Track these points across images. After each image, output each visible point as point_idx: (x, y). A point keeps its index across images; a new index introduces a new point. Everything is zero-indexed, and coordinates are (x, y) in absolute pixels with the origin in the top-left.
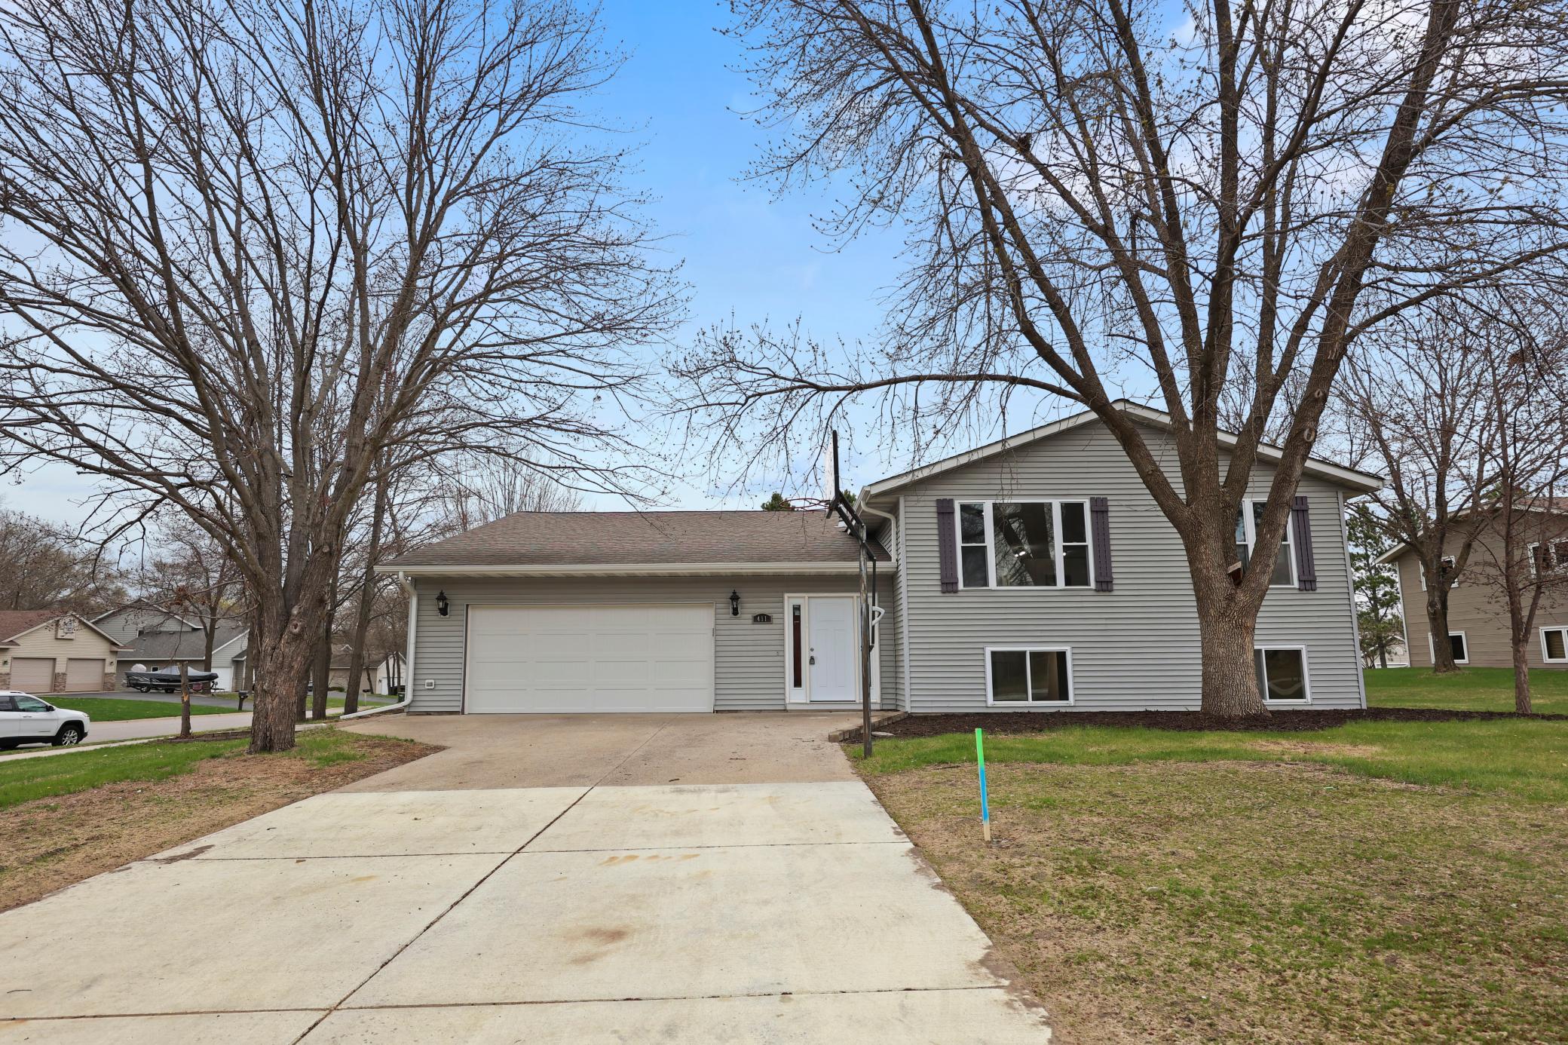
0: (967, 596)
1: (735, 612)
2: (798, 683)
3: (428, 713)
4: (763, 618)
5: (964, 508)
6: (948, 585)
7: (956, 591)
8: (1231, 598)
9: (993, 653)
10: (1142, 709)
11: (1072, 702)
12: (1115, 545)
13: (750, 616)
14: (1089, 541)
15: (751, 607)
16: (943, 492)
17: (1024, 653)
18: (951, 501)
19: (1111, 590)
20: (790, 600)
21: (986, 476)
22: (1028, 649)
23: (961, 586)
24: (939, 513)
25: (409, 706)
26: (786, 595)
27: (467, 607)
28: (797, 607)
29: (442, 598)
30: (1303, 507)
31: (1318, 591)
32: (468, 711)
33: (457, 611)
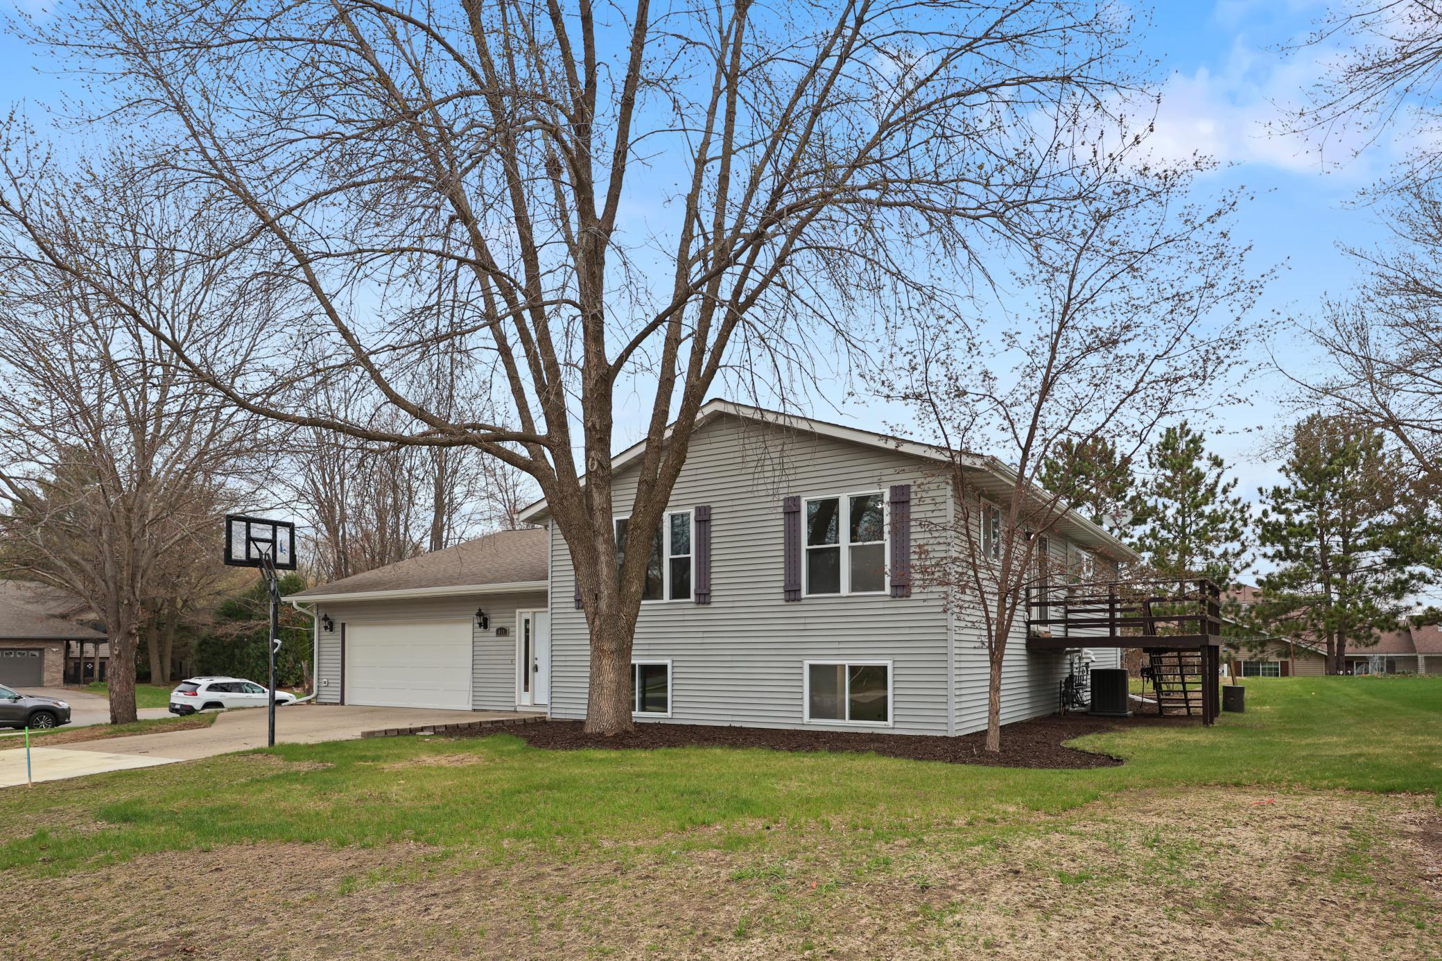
1: (483, 625)
2: (526, 688)
3: (326, 704)
4: (502, 632)
10: (727, 724)
11: (670, 715)
12: (716, 554)
13: (495, 630)
14: (692, 555)
15: (495, 624)
19: (709, 603)
20: (523, 614)
22: (638, 662)
25: (316, 697)
26: (522, 610)
27: (343, 625)
28: (527, 621)
29: (326, 618)
30: (903, 499)
31: (913, 597)
32: (346, 702)
33: (338, 628)
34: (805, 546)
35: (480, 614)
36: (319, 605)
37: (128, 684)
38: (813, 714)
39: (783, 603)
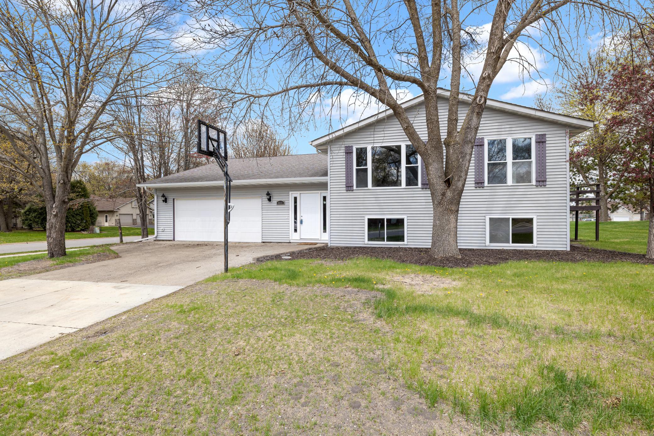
0: (358, 193)
1: (270, 200)
2: (296, 230)
3: (162, 241)
4: (281, 203)
5: (357, 150)
6: (349, 187)
7: (352, 190)
8: (444, 194)
11: (407, 243)
13: (276, 202)
14: (419, 164)
15: (275, 199)
16: (348, 142)
17: (384, 219)
18: (352, 147)
20: (293, 194)
21: (368, 133)
22: (386, 217)
23: (355, 187)
24: (346, 153)
25: (156, 237)
26: (290, 193)
27: (174, 199)
28: (295, 199)
29: (163, 196)
30: (543, 140)
31: (547, 186)
32: (176, 240)
33: (170, 201)
34: (486, 161)
35: (268, 194)
36: (157, 190)
37: (62, 232)
38: (491, 241)
39: (474, 188)
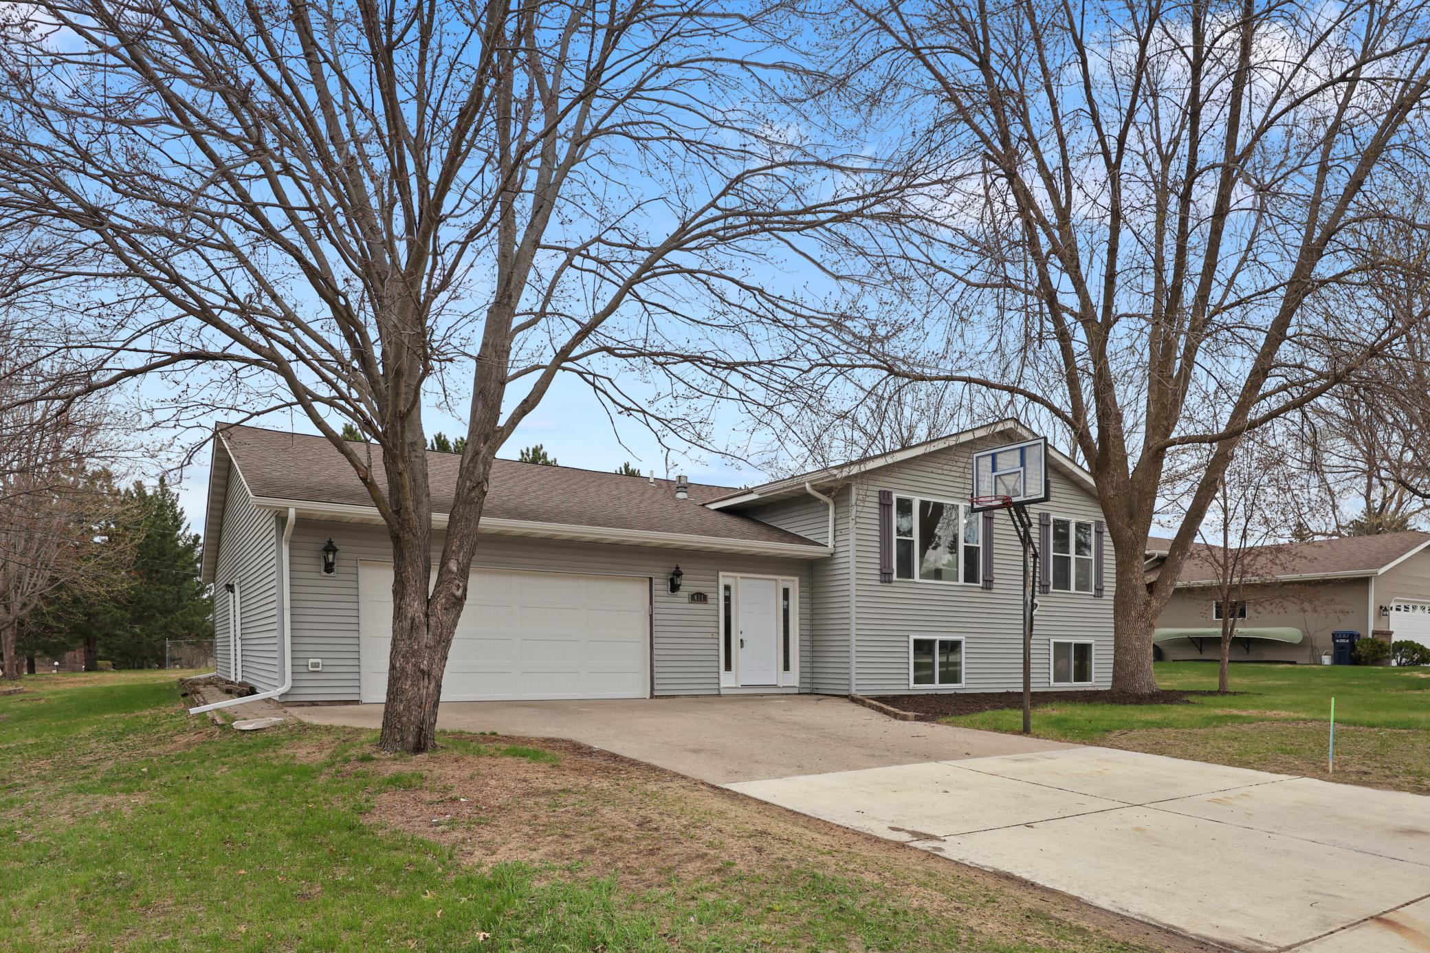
0: (899, 586)
1: (674, 588)
2: (728, 667)
3: (314, 703)
4: (699, 598)
5: (899, 500)
6: (886, 577)
7: (890, 581)
8: (1147, 604)
9: (916, 641)
10: (1004, 691)
11: (965, 685)
12: (996, 548)
13: (686, 594)
14: (980, 542)
16: (883, 484)
17: (933, 642)
18: (890, 494)
19: (991, 588)
20: (725, 578)
21: (915, 473)
22: (938, 637)
23: (895, 577)
24: (880, 504)
25: (286, 694)
26: (721, 574)
27: (357, 563)
28: (727, 588)
29: (331, 547)
32: (365, 699)
33: (347, 568)
34: (1052, 554)
35: (678, 573)
39: (1038, 594)
